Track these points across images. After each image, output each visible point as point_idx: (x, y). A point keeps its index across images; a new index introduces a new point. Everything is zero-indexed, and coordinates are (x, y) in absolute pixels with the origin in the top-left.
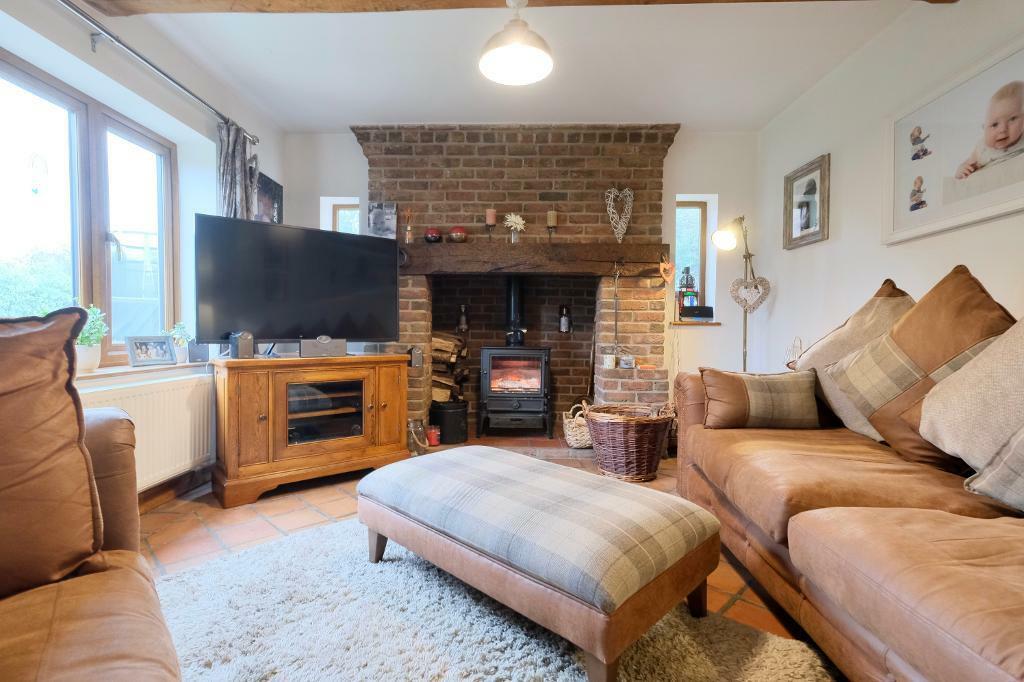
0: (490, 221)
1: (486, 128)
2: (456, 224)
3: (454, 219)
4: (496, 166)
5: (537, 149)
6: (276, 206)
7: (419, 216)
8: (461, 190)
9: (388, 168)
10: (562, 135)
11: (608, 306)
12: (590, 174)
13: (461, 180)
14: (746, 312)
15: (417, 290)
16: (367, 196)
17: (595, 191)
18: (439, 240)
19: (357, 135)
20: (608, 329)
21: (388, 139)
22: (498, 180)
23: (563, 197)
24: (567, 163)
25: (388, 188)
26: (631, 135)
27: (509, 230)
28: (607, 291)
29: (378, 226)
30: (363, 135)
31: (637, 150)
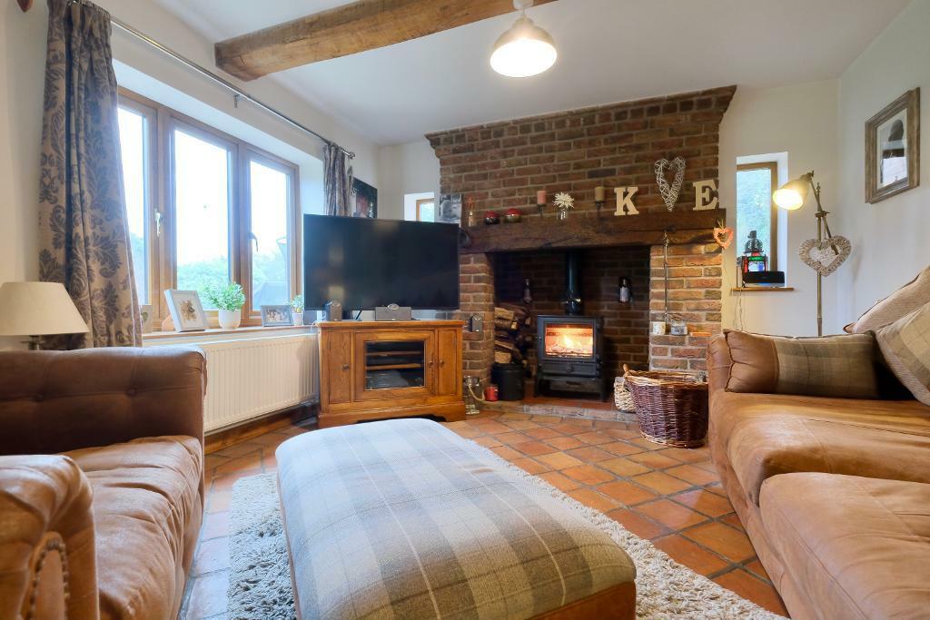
0: (541, 201)
1: (536, 119)
2: (511, 207)
3: (510, 202)
4: (547, 151)
5: (585, 131)
6: (372, 205)
7: (479, 203)
8: (516, 177)
9: (455, 165)
10: (609, 114)
11: (658, 274)
12: (639, 147)
13: (515, 168)
14: (820, 275)
15: (477, 266)
16: (440, 190)
17: (644, 164)
18: (496, 222)
19: (431, 141)
20: (658, 296)
21: (454, 141)
22: (548, 164)
23: (611, 172)
24: (615, 140)
25: (455, 182)
26: (683, 103)
27: (558, 209)
28: (657, 259)
29: (447, 214)
30: (435, 140)
31: (688, 117)
